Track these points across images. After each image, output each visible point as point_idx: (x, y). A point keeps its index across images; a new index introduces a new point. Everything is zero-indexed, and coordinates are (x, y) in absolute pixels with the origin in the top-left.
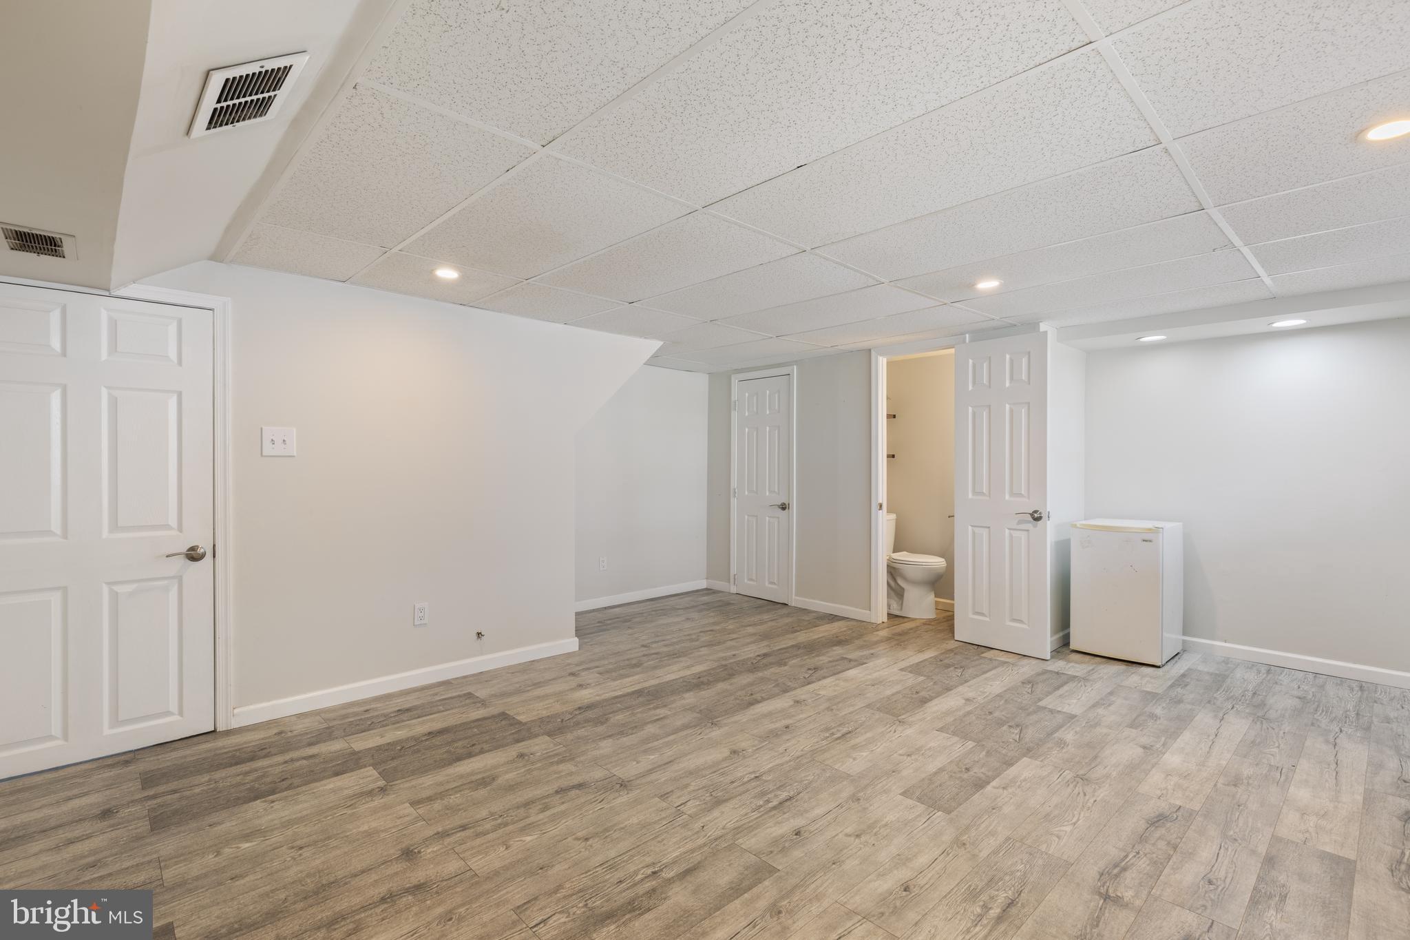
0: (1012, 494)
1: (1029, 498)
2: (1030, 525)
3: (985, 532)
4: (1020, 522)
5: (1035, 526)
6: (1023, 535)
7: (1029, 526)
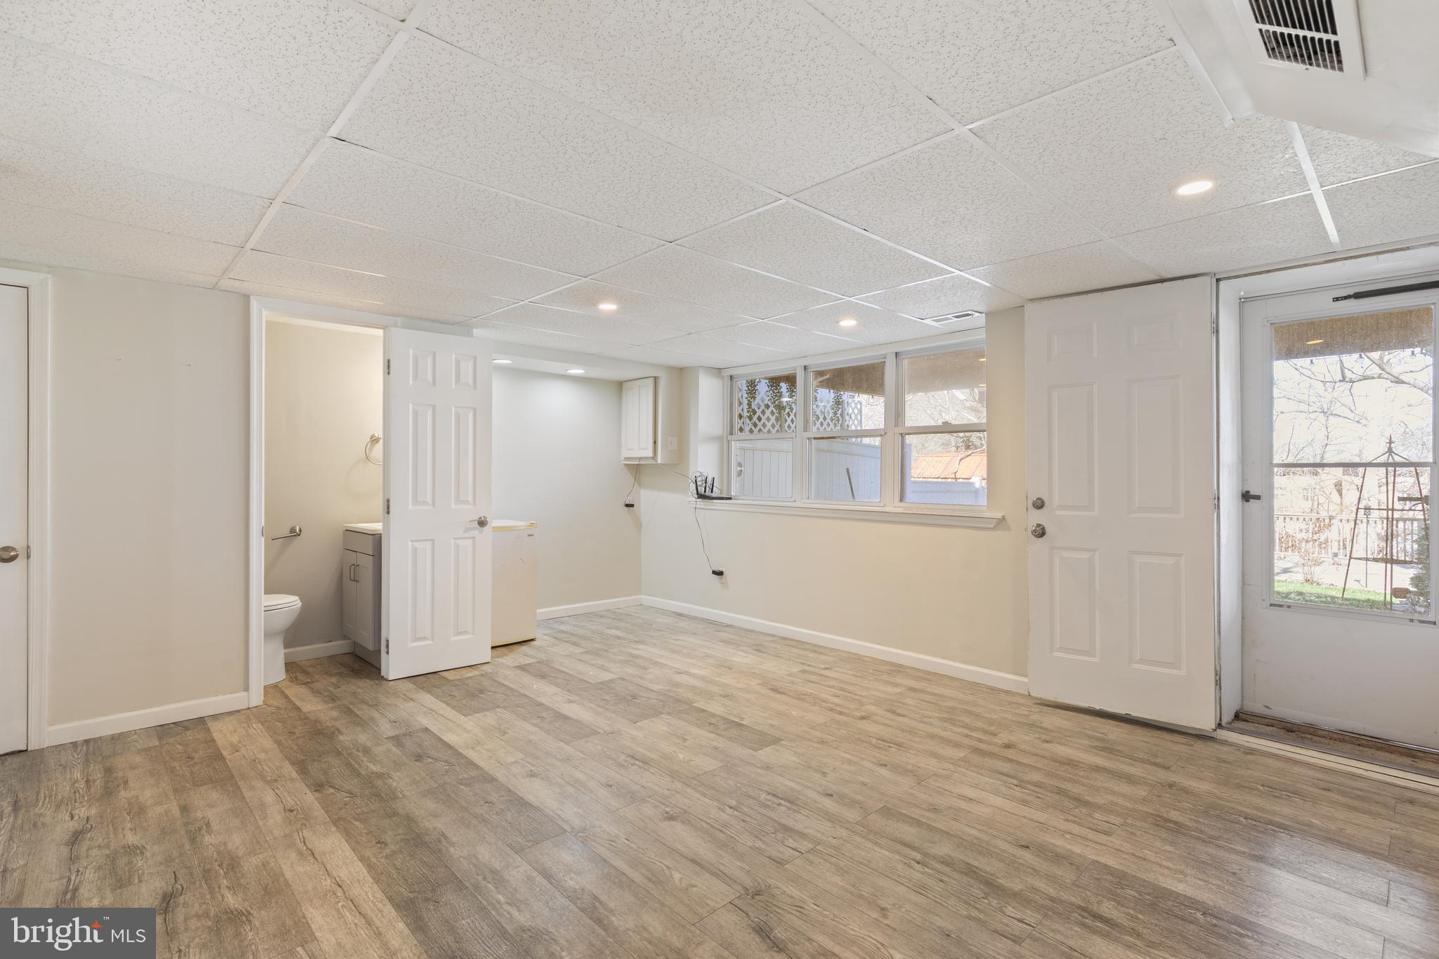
0: (458, 501)
1: (475, 505)
2: (477, 532)
3: (428, 545)
4: (467, 530)
5: (481, 532)
6: (469, 542)
7: (475, 533)
